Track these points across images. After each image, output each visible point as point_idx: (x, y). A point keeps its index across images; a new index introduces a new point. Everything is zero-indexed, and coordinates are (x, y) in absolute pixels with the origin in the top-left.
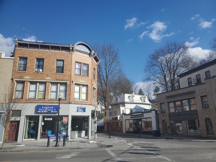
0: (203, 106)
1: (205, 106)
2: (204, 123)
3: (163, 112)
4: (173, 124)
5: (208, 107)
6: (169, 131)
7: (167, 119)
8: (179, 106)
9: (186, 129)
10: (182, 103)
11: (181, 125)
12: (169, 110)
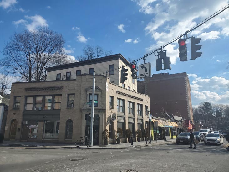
0: (68, 105)
1: (70, 106)
2: (65, 125)
3: (16, 108)
4: (26, 125)
5: (73, 107)
6: (18, 135)
7: (19, 118)
8: (39, 103)
9: (42, 132)
10: (44, 99)
11: (37, 127)
12: (25, 107)
